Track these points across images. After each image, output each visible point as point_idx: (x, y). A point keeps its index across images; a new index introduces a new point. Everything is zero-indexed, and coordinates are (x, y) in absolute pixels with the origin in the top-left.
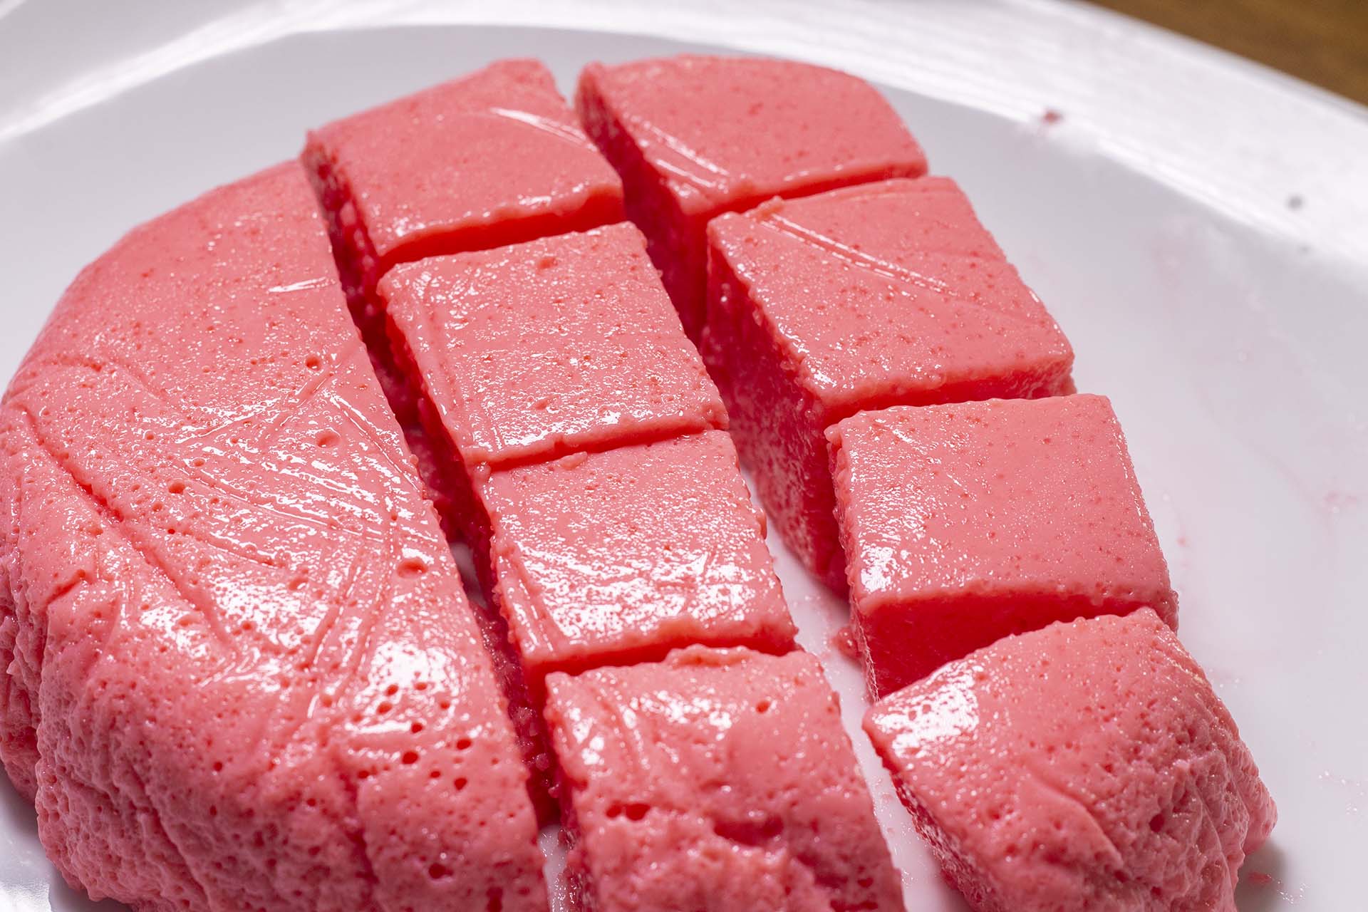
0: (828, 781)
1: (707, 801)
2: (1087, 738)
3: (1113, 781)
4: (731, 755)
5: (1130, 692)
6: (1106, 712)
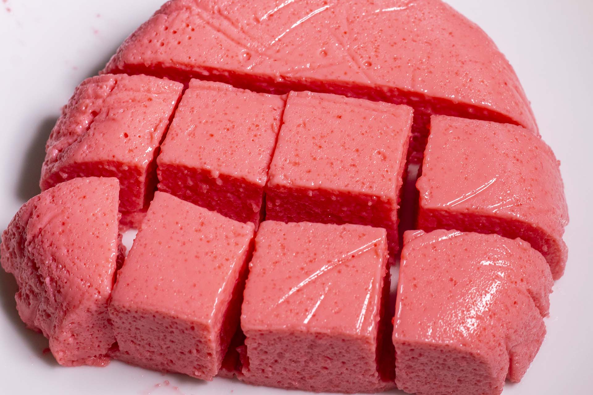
0: (89, 147)
1: (104, 110)
2: (63, 239)
3: (46, 245)
4: (113, 120)
5: (75, 264)
6: (70, 251)
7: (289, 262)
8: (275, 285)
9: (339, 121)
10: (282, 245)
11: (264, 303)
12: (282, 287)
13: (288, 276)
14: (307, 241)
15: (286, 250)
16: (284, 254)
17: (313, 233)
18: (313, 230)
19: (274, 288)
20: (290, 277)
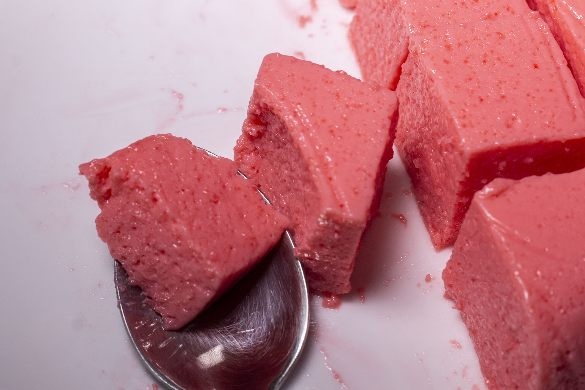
7: (335, 108)
8: (309, 90)
9: (530, 67)
10: (360, 106)
11: (289, 76)
12: (304, 96)
13: (317, 104)
14: (361, 132)
15: (352, 108)
16: (347, 106)
17: (371, 140)
18: (375, 142)
19: (304, 88)
20: (315, 106)
